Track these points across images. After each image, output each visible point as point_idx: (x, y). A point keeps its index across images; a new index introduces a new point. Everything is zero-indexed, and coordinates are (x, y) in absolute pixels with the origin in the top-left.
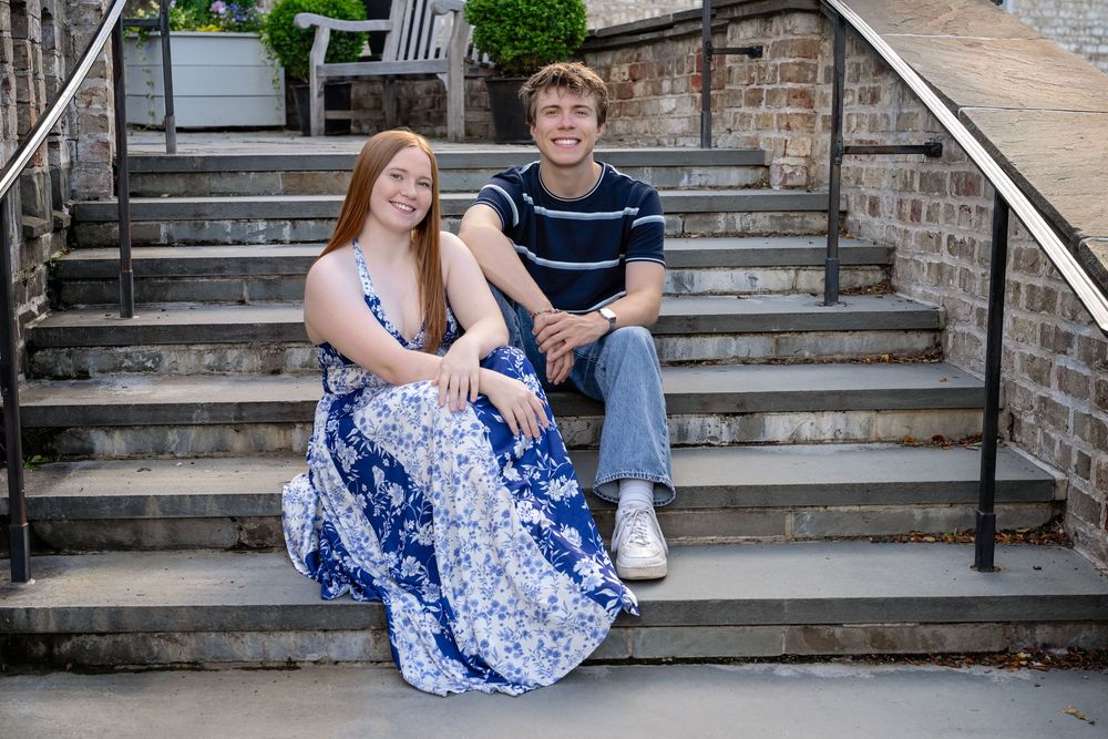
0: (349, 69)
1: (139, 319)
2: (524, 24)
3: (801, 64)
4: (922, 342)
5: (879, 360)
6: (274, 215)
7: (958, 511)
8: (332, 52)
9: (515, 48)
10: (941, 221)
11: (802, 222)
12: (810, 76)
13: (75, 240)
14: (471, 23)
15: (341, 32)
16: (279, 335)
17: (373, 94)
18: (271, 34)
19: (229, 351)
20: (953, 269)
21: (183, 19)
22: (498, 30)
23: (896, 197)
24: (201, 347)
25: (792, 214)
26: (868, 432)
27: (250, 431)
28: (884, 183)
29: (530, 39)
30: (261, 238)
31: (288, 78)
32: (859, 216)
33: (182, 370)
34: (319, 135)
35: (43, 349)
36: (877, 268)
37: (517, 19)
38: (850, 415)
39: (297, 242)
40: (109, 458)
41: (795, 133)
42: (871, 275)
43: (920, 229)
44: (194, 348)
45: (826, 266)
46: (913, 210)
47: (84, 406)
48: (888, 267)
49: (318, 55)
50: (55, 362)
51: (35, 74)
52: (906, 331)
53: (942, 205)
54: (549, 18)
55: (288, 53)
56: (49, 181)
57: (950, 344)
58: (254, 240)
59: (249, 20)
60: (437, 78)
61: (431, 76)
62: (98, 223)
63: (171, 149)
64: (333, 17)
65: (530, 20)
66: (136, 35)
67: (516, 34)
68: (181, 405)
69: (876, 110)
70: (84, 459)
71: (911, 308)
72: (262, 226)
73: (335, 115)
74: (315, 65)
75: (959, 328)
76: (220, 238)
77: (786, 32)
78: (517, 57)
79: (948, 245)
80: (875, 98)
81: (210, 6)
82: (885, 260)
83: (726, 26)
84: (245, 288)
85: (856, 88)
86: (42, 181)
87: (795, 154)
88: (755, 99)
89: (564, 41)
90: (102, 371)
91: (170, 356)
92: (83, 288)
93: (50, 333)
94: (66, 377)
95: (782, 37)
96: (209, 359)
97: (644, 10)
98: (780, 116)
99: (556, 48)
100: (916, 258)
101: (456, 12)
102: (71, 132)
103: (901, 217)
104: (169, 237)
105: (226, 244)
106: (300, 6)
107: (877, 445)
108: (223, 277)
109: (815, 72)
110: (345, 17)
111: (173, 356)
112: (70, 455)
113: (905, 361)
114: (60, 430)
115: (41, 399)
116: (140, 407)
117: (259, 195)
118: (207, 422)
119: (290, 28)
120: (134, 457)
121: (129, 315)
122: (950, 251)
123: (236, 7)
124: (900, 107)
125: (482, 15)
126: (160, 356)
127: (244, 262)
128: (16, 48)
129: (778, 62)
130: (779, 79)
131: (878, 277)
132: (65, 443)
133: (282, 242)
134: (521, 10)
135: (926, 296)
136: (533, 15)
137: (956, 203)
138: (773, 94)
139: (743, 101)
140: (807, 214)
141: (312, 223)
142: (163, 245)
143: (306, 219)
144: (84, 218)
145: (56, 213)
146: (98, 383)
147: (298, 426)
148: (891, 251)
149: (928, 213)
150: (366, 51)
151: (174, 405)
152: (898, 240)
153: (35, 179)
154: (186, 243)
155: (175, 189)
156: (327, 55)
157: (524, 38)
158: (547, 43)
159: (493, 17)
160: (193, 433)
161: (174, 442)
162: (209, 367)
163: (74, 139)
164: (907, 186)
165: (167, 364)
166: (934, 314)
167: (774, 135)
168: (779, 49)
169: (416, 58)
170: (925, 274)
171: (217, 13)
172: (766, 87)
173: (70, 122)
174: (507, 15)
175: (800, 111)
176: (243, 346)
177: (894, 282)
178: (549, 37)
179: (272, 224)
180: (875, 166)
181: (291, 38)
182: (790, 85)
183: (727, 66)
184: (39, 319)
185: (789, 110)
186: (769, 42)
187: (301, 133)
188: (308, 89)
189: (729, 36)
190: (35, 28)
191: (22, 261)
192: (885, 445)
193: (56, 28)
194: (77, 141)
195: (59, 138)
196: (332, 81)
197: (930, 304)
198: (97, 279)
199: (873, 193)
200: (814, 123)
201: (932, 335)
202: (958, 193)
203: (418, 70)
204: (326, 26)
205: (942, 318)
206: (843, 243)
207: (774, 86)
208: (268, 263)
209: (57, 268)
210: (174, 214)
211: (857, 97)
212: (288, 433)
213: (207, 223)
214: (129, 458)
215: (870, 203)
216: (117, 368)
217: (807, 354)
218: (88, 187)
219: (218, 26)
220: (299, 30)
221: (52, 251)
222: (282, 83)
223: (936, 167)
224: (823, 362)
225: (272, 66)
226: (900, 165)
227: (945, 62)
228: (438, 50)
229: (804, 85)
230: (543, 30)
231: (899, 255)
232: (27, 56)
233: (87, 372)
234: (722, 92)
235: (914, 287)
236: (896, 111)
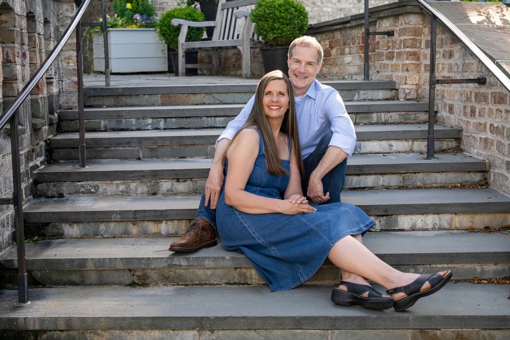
0: (197, 45)
1: (88, 168)
2: (279, 22)
3: (413, 39)
4: (477, 177)
5: (455, 187)
6: (156, 116)
7: (499, 267)
8: (189, 37)
9: (274, 33)
10: (486, 117)
11: (415, 117)
12: (418, 45)
13: (61, 129)
14: (253, 22)
15: (193, 27)
16: (156, 176)
17: (208, 56)
18: (161, 29)
19: (132, 184)
20: (493, 141)
21: (120, 22)
22: (266, 25)
23: (463, 105)
24: (118, 182)
25: (410, 113)
26: (451, 225)
27: (140, 224)
28: (456, 98)
29: (282, 29)
30: (149, 127)
31: (169, 49)
32: (443, 114)
33: (109, 193)
34: (182, 75)
35: (42, 183)
36: (454, 140)
37: (275, 19)
38: (442, 216)
39: (166, 129)
40: (72, 238)
41: (411, 73)
42: (450, 144)
43: (475, 121)
44: (115, 182)
45: (428, 139)
46: (472, 111)
47: (59, 213)
48: (459, 140)
49: (182, 38)
50: (47, 190)
51: (40, 50)
52: (469, 172)
53: (487, 108)
54: (290, 19)
55: (168, 37)
56: (47, 101)
57: (492, 179)
58: (146, 128)
59: (151, 22)
60: (237, 48)
61: (235, 47)
62: (72, 120)
63: (108, 84)
64: (189, 20)
65: (281, 20)
66: (99, 30)
67: (274, 27)
68: (106, 212)
69: (452, 61)
70: (59, 238)
71: (471, 160)
72: (150, 121)
73: (190, 66)
74: (181, 43)
75: (496, 171)
76: (129, 127)
77: (406, 23)
78: (275, 38)
79: (490, 128)
80: (451, 55)
81: (133, 16)
82: (457, 136)
83: (376, 21)
84: (141, 152)
85: (441, 50)
86: (43, 101)
87: (411, 83)
88: (390, 57)
89: (298, 30)
90: (70, 194)
91: (103, 186)
92: (63, 152)
93: (45, 175)
94: (53, 197)
95: (404, 26)
96: (122, 188)
97: (336, 15)
98: (403, 65)
99: (293, 33)
100: (474, 135)
101: (246, 17)
102: (59, 77)
103: (465, 114)
104: (105, 127)
105: (133, 130)
106: (174, 16)
107: (455, 231)
108: (130, 147)
109: (421, 43)
110: (195, 20)
111: (104, 187)
112: (52, 236)
113: (469, 187)
114: (48, 224)
115: (39, 208)
116: (86, 213)
117: (149, 106)
118: (119, 220)
119: (169, 26)
120: (83, 237)
121: (83, 166)
122: (491, 132)
123: (145, 16)
124: (464, 60)
125: (258, 18)
126: (98, 186)
127: (140, 140)
128: (29, 38)
129: (402, 38)
130: (402, 46)
131: (453, 144)
132: (50, 230)
133: (159, 129)
134: (277, 15)
135: (478, 154)
136: (282, 18)
137: (494, 107)
138: (399, 54)
139: (384, 58)
140: (417, 113)
141: (174, 120)
142: (102, 131)
143: (171, 118)
144: (65, 118)
145: (51, 116)
146: (67, 200)
147: (164, 222)
148: (460, 131)
149: (479, 112)
150: (205, 36)
151: (103, 212)
152: (464, 126)
153: (40, 101)
154: (113, 130)
155: (109, 103)
156: (186, 38)
157: (279, 28)
158: (289, 31)
159: (263, 19)
160: (112, 225)
161: (103, 230)
162: (122, 191)
163: (61, 80)
164: (468, 99)
165: (101, 190)
166: (483, 163)
167: (400, 74)
168: (403, 32)
169: (228, 39)
170: (478, 143)
171: (136, 19)
172: (396, 51)
173: (59, 72)
174: (270, 18)
175: (413, 62)
176: (139, 181)
177: (462, 147)
178: (290, 28)
179: (154, 120)
180: (451, 89)
181: (170, 30)
182: (408, 49)
183: (377, 41)
184: (40, 168)
185: (408, 62)
186: (398, 29)
187: (174, 74)
188: (177, 54)
189: (377, 26)
190: (40, 28)
191: (31, 140)
192: (460, 231)
193: (52, 28)
194: (62, 81)
195: (53, 80)
196: (189, 50)
197: (481, 158)
198: (69, 148)
199: (450, 102)
200: (420, 68)
201: (482, 174)
202: (495, 103)
203: (228, 45)
204: (186, 25)
205: (487, 165)
206: (436, 128)
207: (400, 50)
208: (152, 140)
209: (50, 143)
210: (108, 115)
211: (442, 55)
212: (159, 225)
213: (123, 120)
214: (81, 238)
215: (449, 107)
216: (77, 192)
217: (419, 184)
218: (67, 103)
219: (137, 25)
220: (173, 27)
221: (48, 135)
222: (166, 51)
223: (483, 90)
224: (427, 188)
225: (162, 43)
226: (464, 89)
227: (487, 37)
228: (238, 35)
229: (415, 49)
230: (287, 25)
231: (464, 133)
232: (35, 41)
233: (63, 194)
234: (374, 53)
235: (472, 150)
236: (462, 62)
